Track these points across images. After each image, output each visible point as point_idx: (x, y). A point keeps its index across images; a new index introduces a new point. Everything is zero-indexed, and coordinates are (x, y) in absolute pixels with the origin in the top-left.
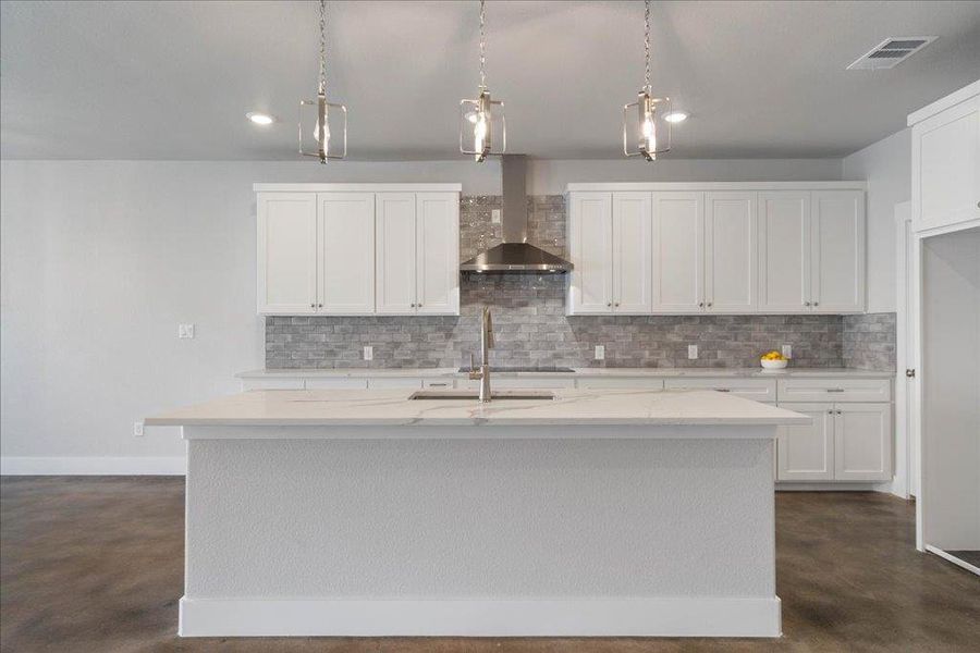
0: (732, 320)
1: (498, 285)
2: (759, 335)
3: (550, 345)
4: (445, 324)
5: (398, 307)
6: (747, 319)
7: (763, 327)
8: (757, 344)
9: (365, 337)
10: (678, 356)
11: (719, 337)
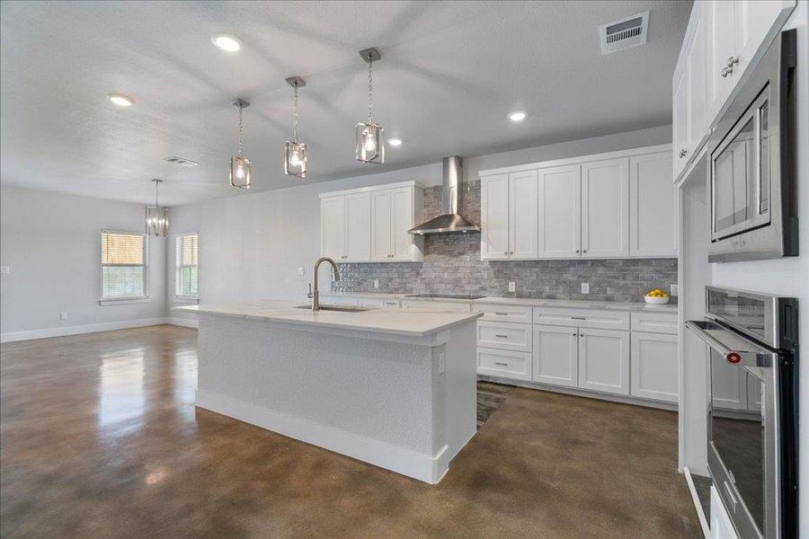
0: (621, 263)
1: (446, 243)
2: (647, 275)
3: (478, 281)
4: (415, 267)
5: (381, 257)
6: (635, 262)
7: (651, 268)
8: (645, 283)
9: (374, 275)
10: (573, 291)
11: (609, 277)
